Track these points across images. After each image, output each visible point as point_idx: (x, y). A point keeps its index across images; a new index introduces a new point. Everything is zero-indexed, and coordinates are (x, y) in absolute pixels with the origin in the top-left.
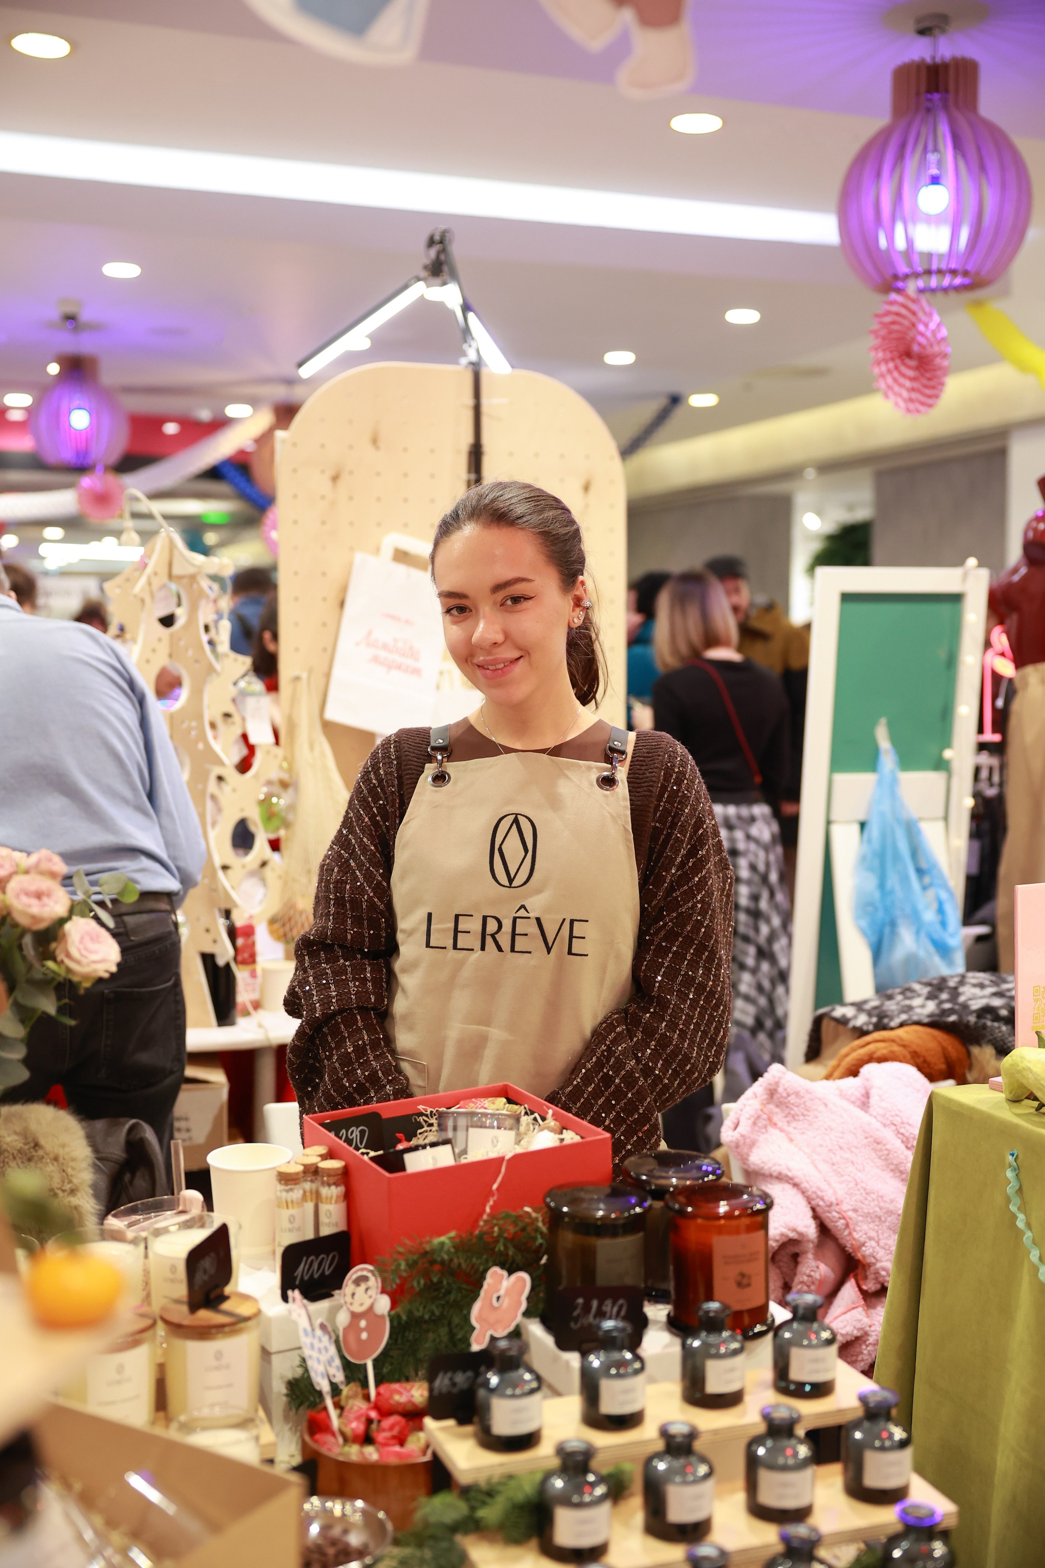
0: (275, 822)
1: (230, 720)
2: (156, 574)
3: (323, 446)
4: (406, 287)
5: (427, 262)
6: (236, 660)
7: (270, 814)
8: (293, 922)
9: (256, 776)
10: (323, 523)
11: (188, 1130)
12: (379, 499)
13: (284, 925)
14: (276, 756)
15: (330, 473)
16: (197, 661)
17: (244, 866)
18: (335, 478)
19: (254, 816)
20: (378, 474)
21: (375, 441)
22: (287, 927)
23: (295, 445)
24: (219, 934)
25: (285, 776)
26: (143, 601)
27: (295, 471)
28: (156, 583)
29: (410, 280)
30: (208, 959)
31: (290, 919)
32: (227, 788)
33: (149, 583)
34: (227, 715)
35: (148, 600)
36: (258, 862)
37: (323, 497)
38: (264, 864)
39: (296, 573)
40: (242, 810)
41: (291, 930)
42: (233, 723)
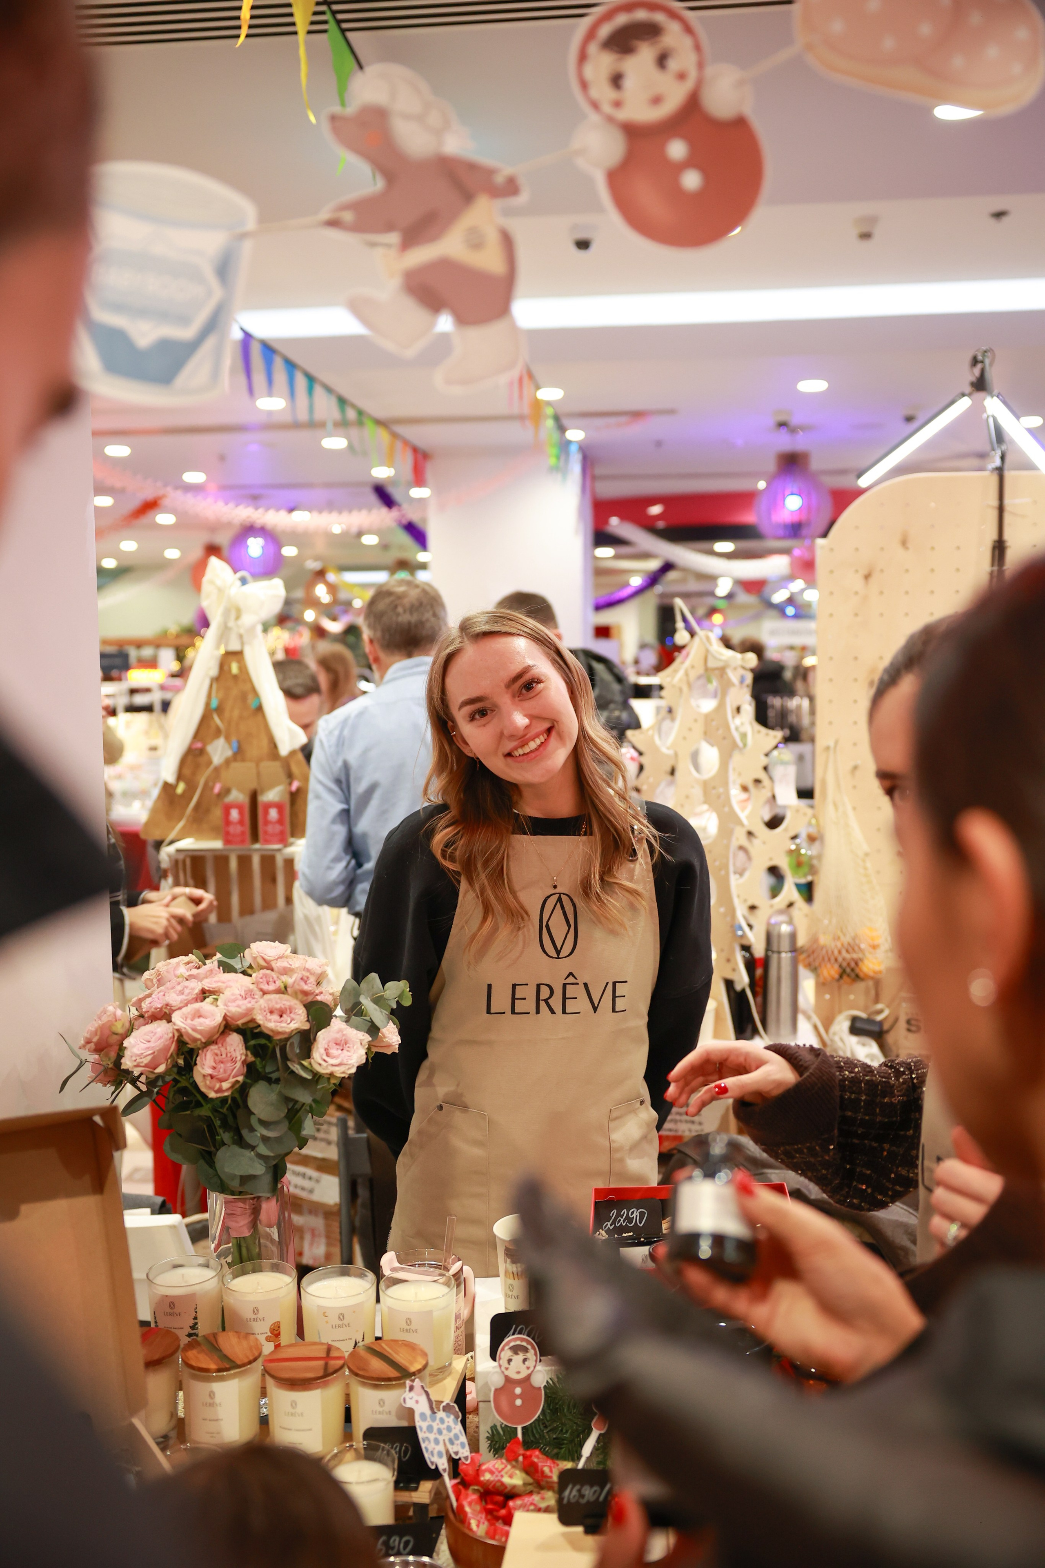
0: (805, 869)
1: (761, 785)
2: (693, 667)
3: (857, 549)
4: (953, 402)
5: (973, 379)
6: (767, 734)
7: (799, 863)
8: (815, 955)
9: (786, 830)
10: (856, 615)
11: (700, 1124)
12: (907, 593)
13: (809, 956)
14: (805, 814)
15: (863, 572)
16: (724, 738)
17: (772, 906)
18: (867, 577)
19: (784, 864)
20: (907, 571)
21: (904, 543)
22: (811, 959)
23: (832, 550)
24: (736, 964)
25: (813, 831)
26: (681, 690)
27: (832, 572)
28: (693, 675)
29: (957, 396)
30: (729, 984)
31: (813, 952)
32: (756, 842)
33: (687, 674)
34: (757, 781)
35: (685, 689)
36: (786, 903)
37: (856, 593)
38: (791, 905)
39: (831, 658)
40: (771, 859)
41: (814, 960)
42: (764, 787)
